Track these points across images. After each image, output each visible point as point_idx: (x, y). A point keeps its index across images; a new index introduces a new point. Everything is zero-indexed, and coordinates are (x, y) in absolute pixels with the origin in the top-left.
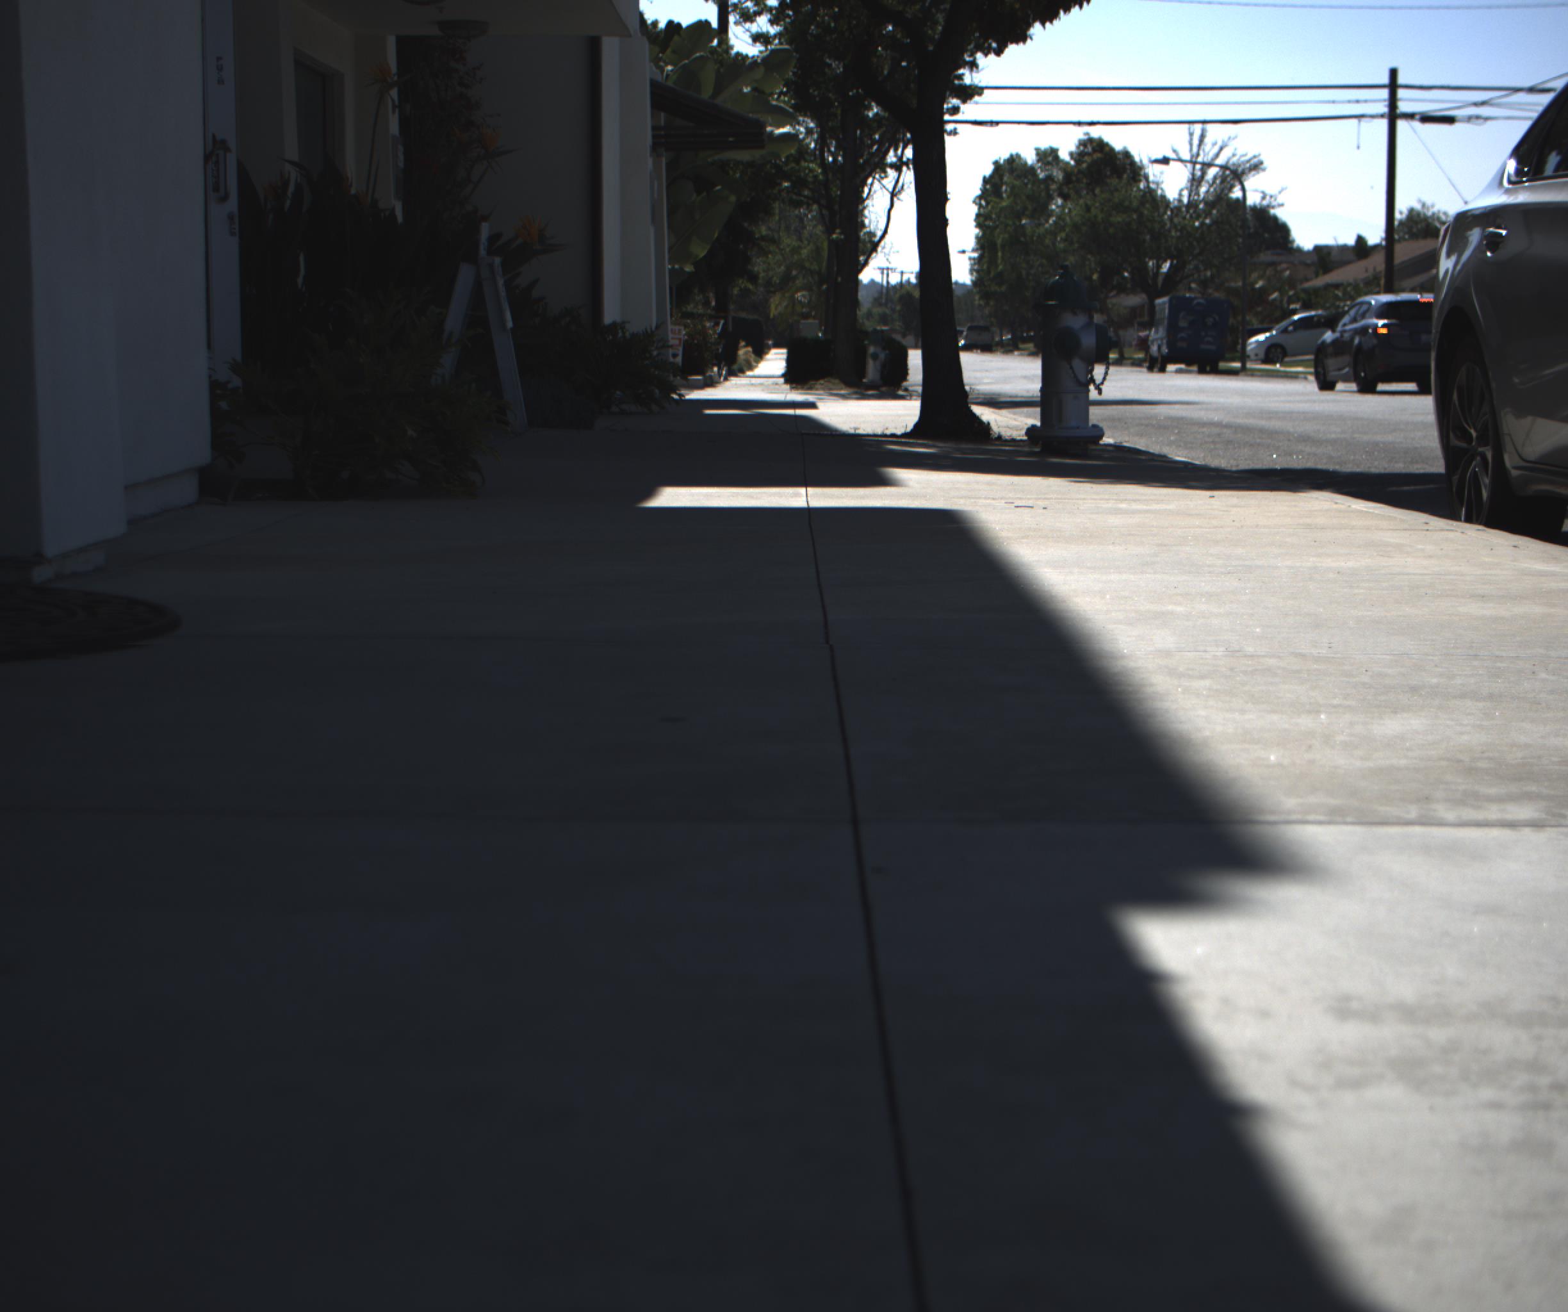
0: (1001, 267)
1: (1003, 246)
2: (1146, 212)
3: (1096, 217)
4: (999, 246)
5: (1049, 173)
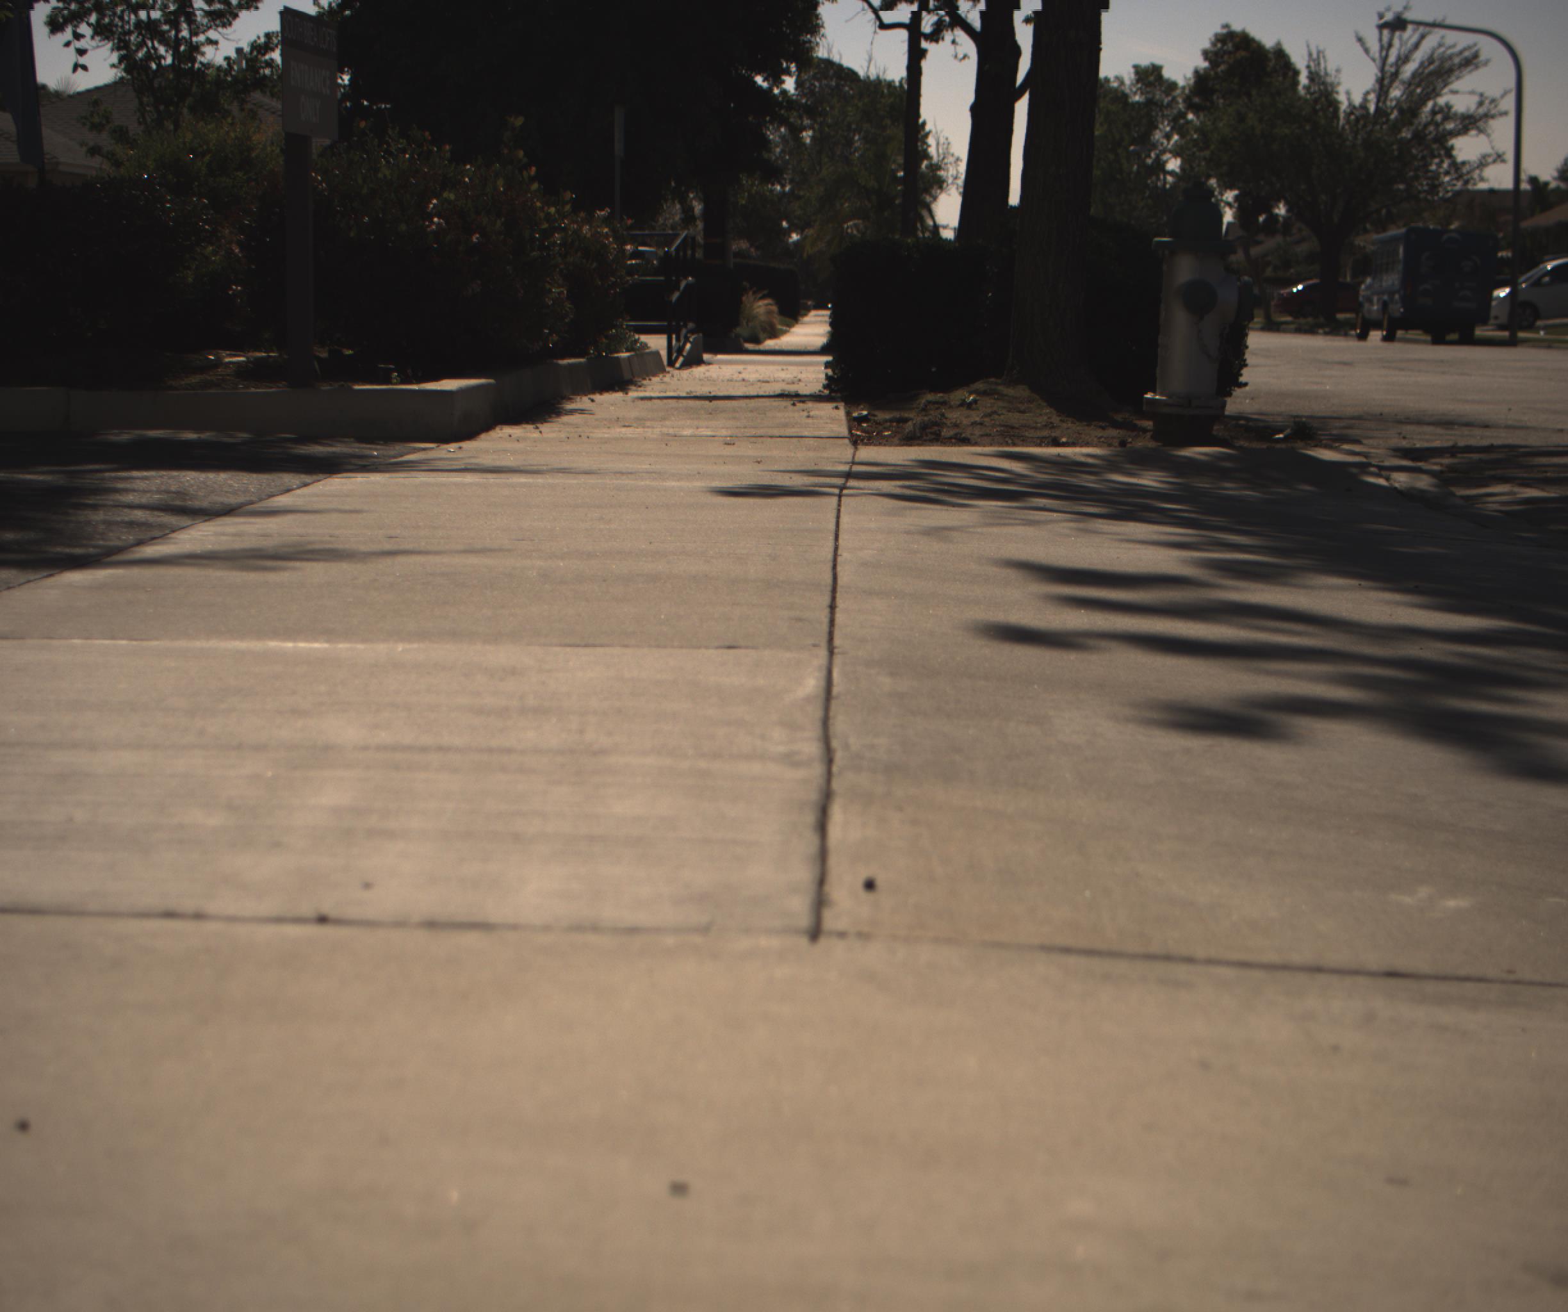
3: (1252, 128)
5: (1150, 96)
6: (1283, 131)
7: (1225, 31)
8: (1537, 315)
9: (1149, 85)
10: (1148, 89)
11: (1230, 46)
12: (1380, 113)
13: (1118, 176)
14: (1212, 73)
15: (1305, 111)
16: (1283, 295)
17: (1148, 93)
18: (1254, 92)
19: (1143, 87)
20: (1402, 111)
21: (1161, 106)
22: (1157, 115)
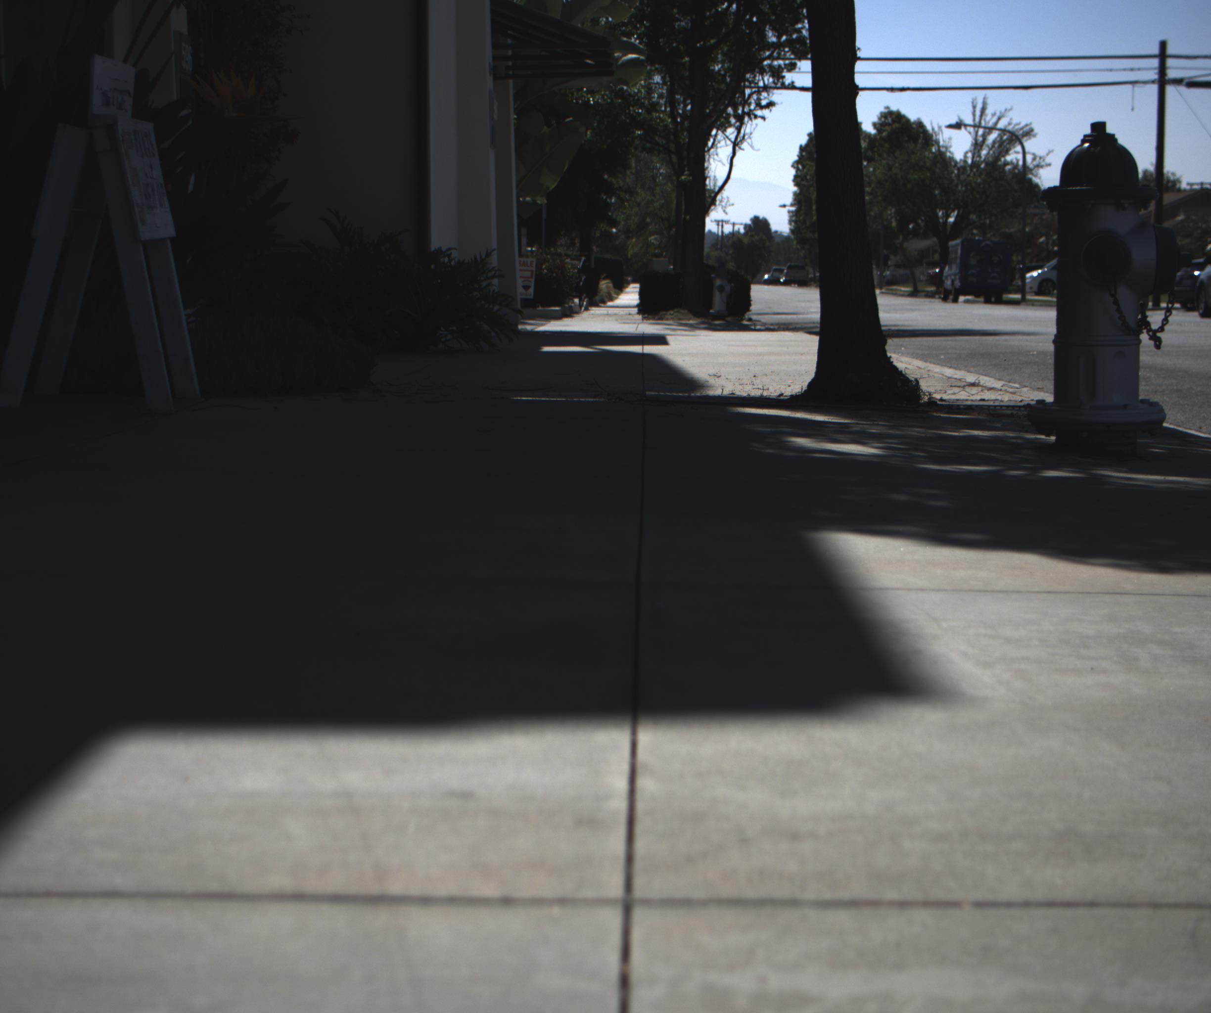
0: (815, 218)
2: (937, 171)
3: (896, 174)
4: (812, 201)
6: (914, 176)
7: (886, 111)
11: (890, 120)
12: (975, 164)
14: (878, 137)
15: (928, 164)
16: (931, 272)
18: (898, 152)
20: (987, 164)
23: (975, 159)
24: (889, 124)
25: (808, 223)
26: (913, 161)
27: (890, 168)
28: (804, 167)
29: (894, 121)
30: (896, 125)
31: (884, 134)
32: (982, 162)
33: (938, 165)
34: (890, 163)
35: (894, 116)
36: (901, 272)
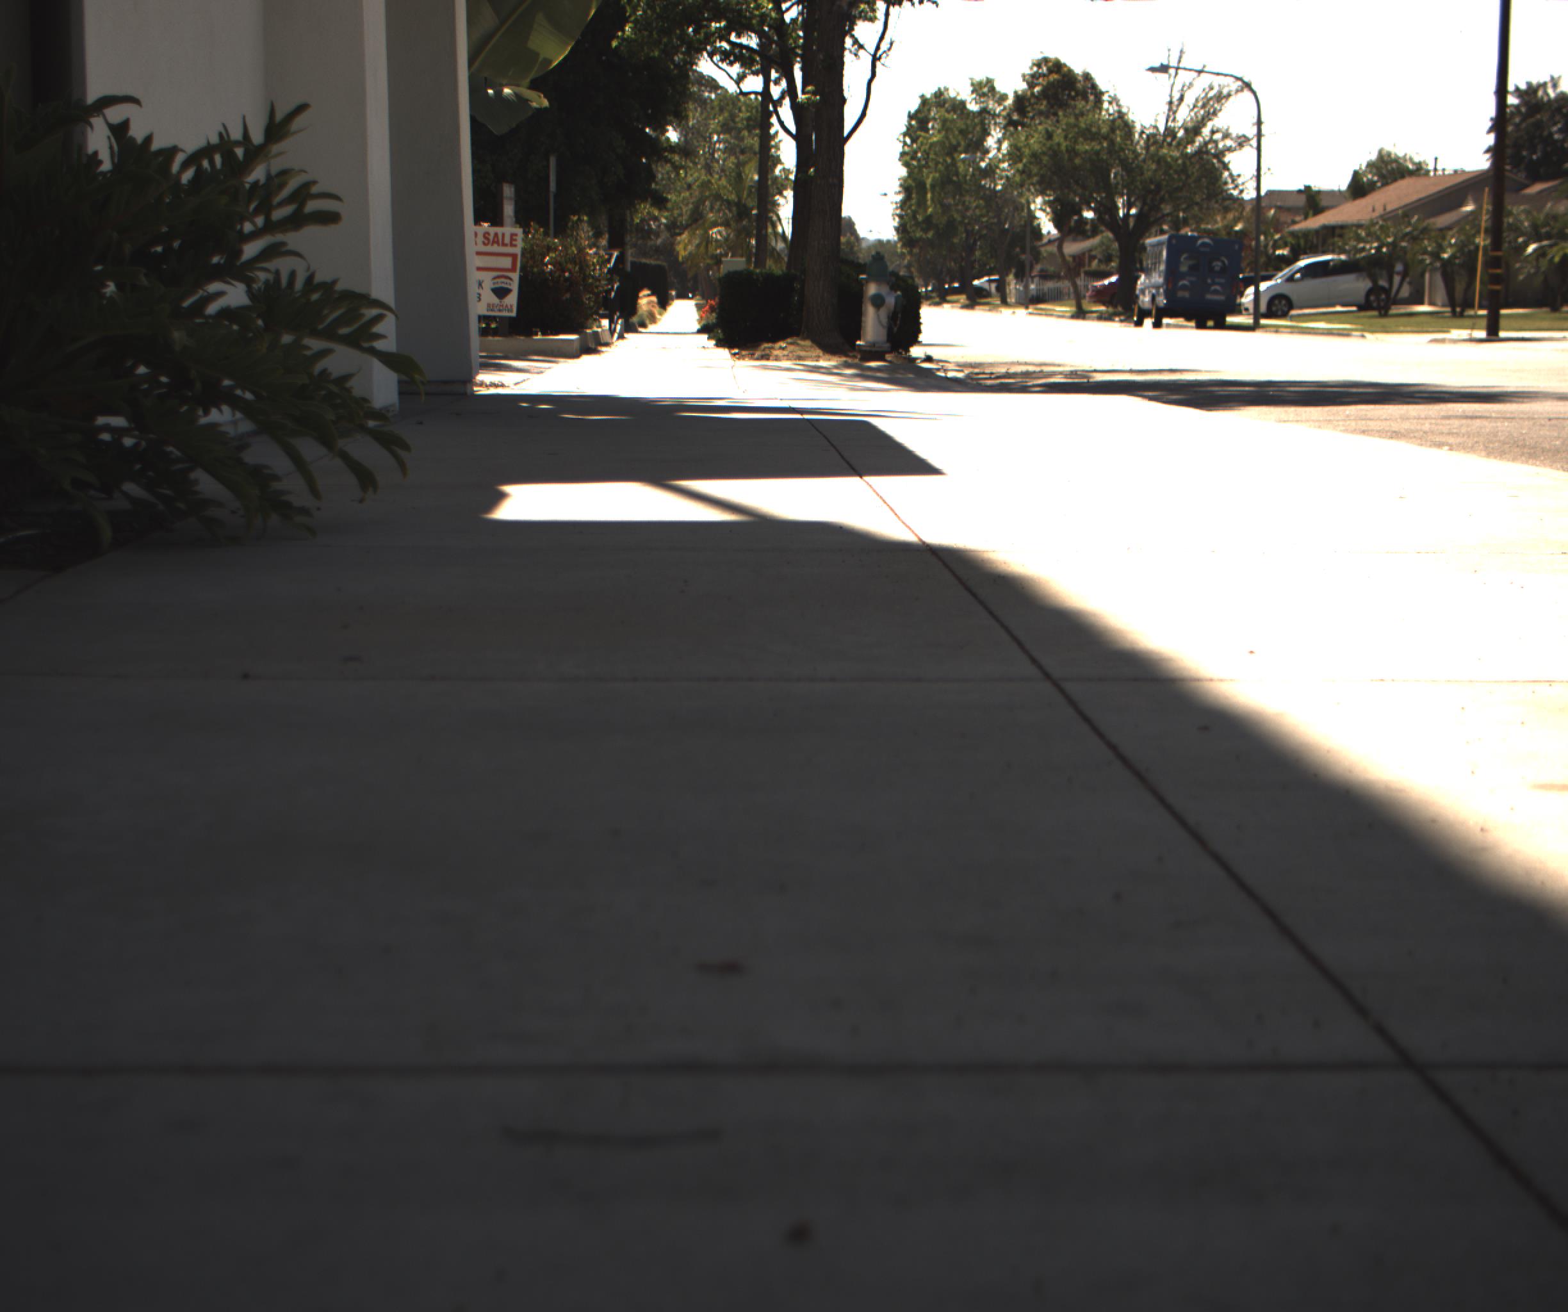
0: (930, 210)
1: (933, 186)
2: (1117, 138)
3: (1059, 144)
4: (928, 186)
5: (985, 105)
6: (1084, 147)
7: (1041, 58)
8: (1291, 306)
9: (984, 95)
10: (982, 100)
11: (1045, 69)
12: (1170, 132)
13: (955, 178)
14: (1029, 93)
15: (1105, 130)
16: (1096, 287)
17: (983, 102)
18: (1060, 113)
19: (978, 98)
20: (1187, 130)
21: (994, 116)
22: (990, 123)
23: (1169, 124)
24: (1044, 75)
25: (920, 218)
26: (1083, 125)
27: (1049, 136)
28: (913, 141)
29: (1050, 71)
30: (1054, 77)
31: (1037, 89)
32: (1180, 128)
33: (1118, 132)
34: (1050, 129)
35: (1050, 64)
36: (1050, 285)
